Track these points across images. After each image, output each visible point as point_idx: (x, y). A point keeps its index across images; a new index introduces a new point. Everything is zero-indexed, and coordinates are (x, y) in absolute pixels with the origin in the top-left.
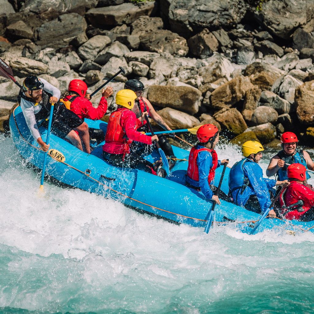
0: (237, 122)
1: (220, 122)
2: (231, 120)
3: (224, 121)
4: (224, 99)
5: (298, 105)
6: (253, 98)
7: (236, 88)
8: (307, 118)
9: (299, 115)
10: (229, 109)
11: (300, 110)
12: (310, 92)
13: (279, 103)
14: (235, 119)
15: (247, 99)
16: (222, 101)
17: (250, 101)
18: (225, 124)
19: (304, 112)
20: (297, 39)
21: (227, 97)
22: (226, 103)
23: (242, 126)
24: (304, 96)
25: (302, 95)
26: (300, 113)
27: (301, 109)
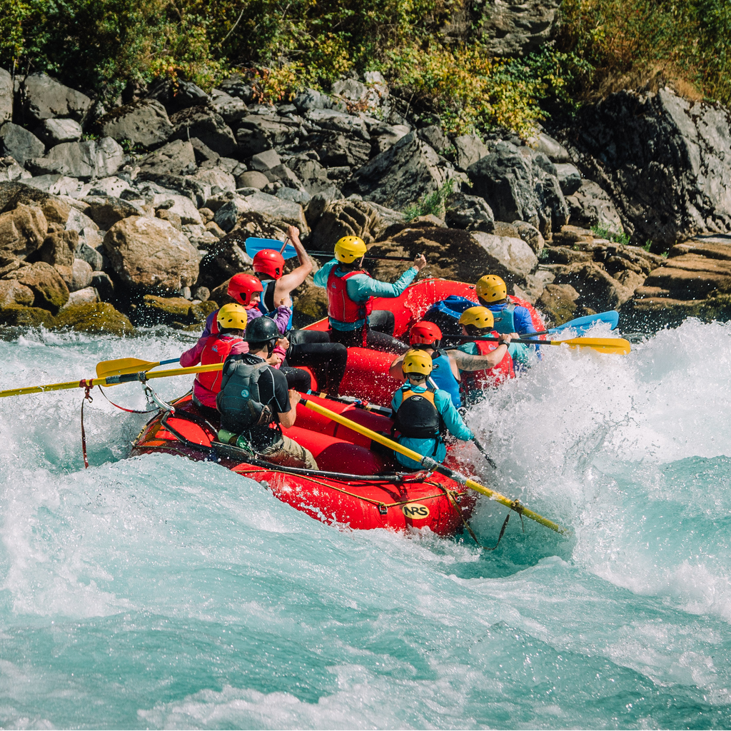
0: (56, 285)
1: (29, 286)
2: (48, 283)
3: (38, 284)
4: (10, 246)
5: (124, 257)
6: (66, 245)
7: (32, 226)
8: (145, 280)
9: (128, 274)
10: (24, 263)
11: (129, 266)
12: (137, 235)
13: (87, 253)
14: (53, 281)
15: (55, 246)
16: (6, 249)
17: (61, 249)
18: (41, 289)
19: (138, 269)
20: (11, 141)
21: (17, 242)
22: (16, 252)
23: (63, 293)
24: (131, 243)
25: (127, 241)
26: (132, 270)
27: (132, 264)
